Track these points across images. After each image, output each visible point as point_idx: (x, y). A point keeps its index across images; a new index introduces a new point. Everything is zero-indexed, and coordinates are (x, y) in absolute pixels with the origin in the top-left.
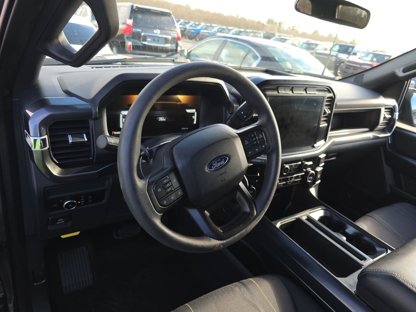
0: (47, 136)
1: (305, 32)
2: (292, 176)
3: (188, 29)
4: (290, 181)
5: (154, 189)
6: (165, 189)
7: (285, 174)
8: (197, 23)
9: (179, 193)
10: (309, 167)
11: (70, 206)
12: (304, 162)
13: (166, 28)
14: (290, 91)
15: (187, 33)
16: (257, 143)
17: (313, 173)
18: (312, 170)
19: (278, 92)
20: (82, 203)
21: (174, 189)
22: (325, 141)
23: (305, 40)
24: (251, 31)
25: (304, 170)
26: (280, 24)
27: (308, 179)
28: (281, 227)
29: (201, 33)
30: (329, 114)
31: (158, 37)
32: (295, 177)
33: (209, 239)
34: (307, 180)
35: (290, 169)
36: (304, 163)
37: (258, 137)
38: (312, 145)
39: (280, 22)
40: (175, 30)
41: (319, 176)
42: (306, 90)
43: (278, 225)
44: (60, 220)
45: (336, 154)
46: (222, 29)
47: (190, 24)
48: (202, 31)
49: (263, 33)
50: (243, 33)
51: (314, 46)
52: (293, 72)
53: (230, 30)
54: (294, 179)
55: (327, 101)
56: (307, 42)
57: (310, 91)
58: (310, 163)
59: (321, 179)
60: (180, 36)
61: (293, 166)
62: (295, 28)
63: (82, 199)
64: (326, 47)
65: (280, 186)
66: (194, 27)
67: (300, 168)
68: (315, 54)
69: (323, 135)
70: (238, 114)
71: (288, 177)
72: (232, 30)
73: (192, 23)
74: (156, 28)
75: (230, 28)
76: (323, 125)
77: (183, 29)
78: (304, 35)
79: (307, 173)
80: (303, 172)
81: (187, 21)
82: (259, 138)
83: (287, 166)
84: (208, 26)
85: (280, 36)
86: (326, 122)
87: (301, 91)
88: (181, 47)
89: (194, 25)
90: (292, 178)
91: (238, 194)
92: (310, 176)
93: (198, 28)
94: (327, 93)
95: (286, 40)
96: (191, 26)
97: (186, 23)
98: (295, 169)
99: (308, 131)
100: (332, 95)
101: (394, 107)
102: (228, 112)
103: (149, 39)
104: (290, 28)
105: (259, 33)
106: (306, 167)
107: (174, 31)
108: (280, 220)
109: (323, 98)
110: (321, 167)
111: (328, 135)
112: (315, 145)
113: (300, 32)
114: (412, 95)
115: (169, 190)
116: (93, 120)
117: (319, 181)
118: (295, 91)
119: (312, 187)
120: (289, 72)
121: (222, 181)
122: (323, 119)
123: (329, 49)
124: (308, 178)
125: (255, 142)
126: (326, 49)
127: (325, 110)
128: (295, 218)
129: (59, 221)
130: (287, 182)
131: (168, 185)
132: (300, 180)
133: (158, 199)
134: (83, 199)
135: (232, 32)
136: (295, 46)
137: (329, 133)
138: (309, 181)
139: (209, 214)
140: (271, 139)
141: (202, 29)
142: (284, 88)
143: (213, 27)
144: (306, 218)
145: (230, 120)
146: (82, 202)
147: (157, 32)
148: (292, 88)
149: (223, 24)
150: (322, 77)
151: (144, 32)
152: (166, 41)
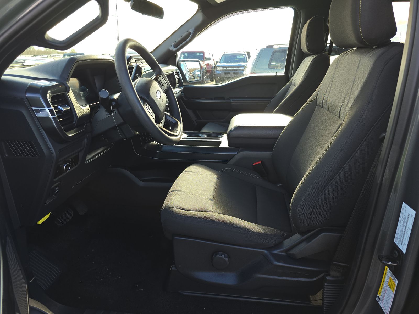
11: (67, 168)
44: (56, 189)
101: (178, 71)
114: (181, 63)
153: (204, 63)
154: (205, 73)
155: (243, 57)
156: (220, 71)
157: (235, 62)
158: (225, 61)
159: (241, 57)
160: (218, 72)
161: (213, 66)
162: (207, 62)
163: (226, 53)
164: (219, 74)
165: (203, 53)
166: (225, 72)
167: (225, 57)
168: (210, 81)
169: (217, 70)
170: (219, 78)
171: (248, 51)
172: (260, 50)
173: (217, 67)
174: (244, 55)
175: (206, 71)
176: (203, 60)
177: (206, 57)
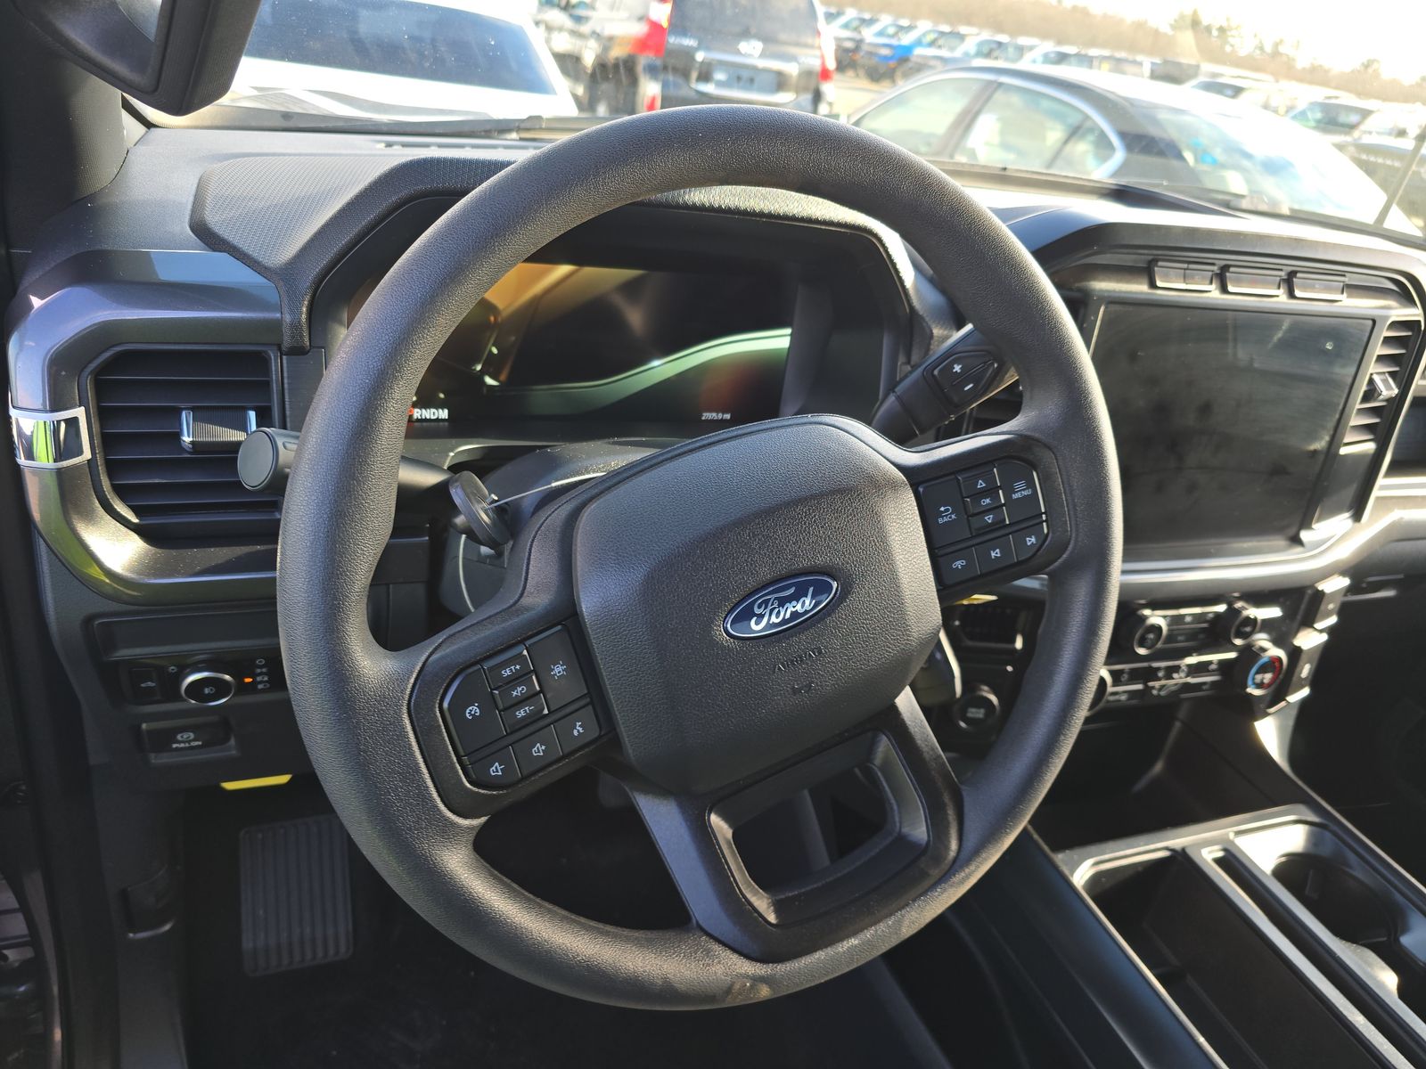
0: (83, 408)
1: (1321, 66)
2: (1176, 663)
3: (870, 44)
4: (1163, 682)
5: (446, 705)
6: (501, 707)
7: (1142, 651)
8: (905, 22)
9: (578, 729)
10: (1260, 631)
11: (207, 691)
12: (1239, 605)
13: (783, 36)
14: (1211, 283)
15: (863, 57)
16: (1000, 524)
17: (1279, 660)
18: (1277, 642)
19: (1153, 285)
20: (261, 682)
21: (552, 709)
22: (1357, 517)
23: (1319, 94)
24: (1106, 53)
25: (1238, 642)
26: (1222, 30)
27: (1250, 682)
28: (1095, 882)
29: (913, 59)
30: (1389, 400)
31: (754, 68)
32: (1189, 666)
33: (708, 952)
34: (1246, 687)
35: (1169, 630)
36: (1238, 612)
37: (1009, 492)
38: (1292, 532)
39: (1225, 25)
40: (817, 42)
41: (1306, 670)
42: (1289, 283)
43: (1082, 874)
44: (182, 737)
45: (1401, 576)
46: (994, 46)
47: (877, 27)
48: (918, 51)
49: (1153, 64)
50: (1072, 59)
51: (1353, 118)
52: (1245, 204)
53: (1021, 50)
54: (1182, 675)
55: (1387, 341)
56: (1327, 101)
57: (1312, 288)
58: (1274, 612)
59: (1315, 681)
60: (831, 65)
61: (1188, 619)
62: (1281, 49)
63: (259, 671)
64: (1401, 126)
65: (1117, 697)
66: (892, 36)
67: (1215, 633)
68: (1352, 149)
69: (1350, 492)
70: (936, 372)
71: (1155, 665)
72: (1031, 48)
73: (886, 20)
74: (746, 34)
75: (1023, 41)
76: (1357, 446)
77: (849, 45)
78: (1315, 75)
79: (1250, 654)
80: (1234, 648)
81: (867, 16)
82: (1015, 496)
83: (1157, 618)
84: (942, 34)
85: (1215, 75)
86: (1371, 437)
87: (1265, 284)
88: (830, 104)
89: (891, 30)
90: (1177, 669)
91: (884, 746)
92: (1263, 669)
93: (906, 39)
94: (1392, 303)
95: (1237, 91)
96: (881, 34)
97: (863, 21)
98: (1192, 635)
99: (1278, 470)
100: (1418, 315)
102: (902, 359)
103: (720, 76)
104: (1261, 49)
105: (1135, 62)
106: (1248, 629)
107: (812, 47)
108: (1092, 849)
109: (1370, 323)
110: (1321, 631)
111: (1376, 492)
112: (1305, 535)
113: (1302, 63)
115: (521, 714)
116: (284, 357)
117: (1305, 692)
118: (1238, 282)
119: (1268, 714)
120: (1227, 205)
121: (795, 691)
122: (1356, 420)
123: (1414, 132)
124: (1254, 679)
125: (989, 519)
126: (1402, 133)
127: (1371, 381)
128: (1167, 849)
129: (179, 737)
130: (1151, 684)
131: (518, 692)
132: (1213, 683)
133: (462, 752)
134: (264, 670)
135: (1028, 56)
136: (1275, 111)
137: (1381, 481)
138: (1257, 692)
139: (731, 826)
140: (1075, 506)
141: (918, 43)
142: (1185, 266)
143: (962, 37)
144: (1221, 854)
145: (898, 398)
146: (259, 679)
147: (751, 51)
148: (1225, 268)
149: (999, 28)
150: (1376, 231)
151: (708, 49)
152: (780, 82)
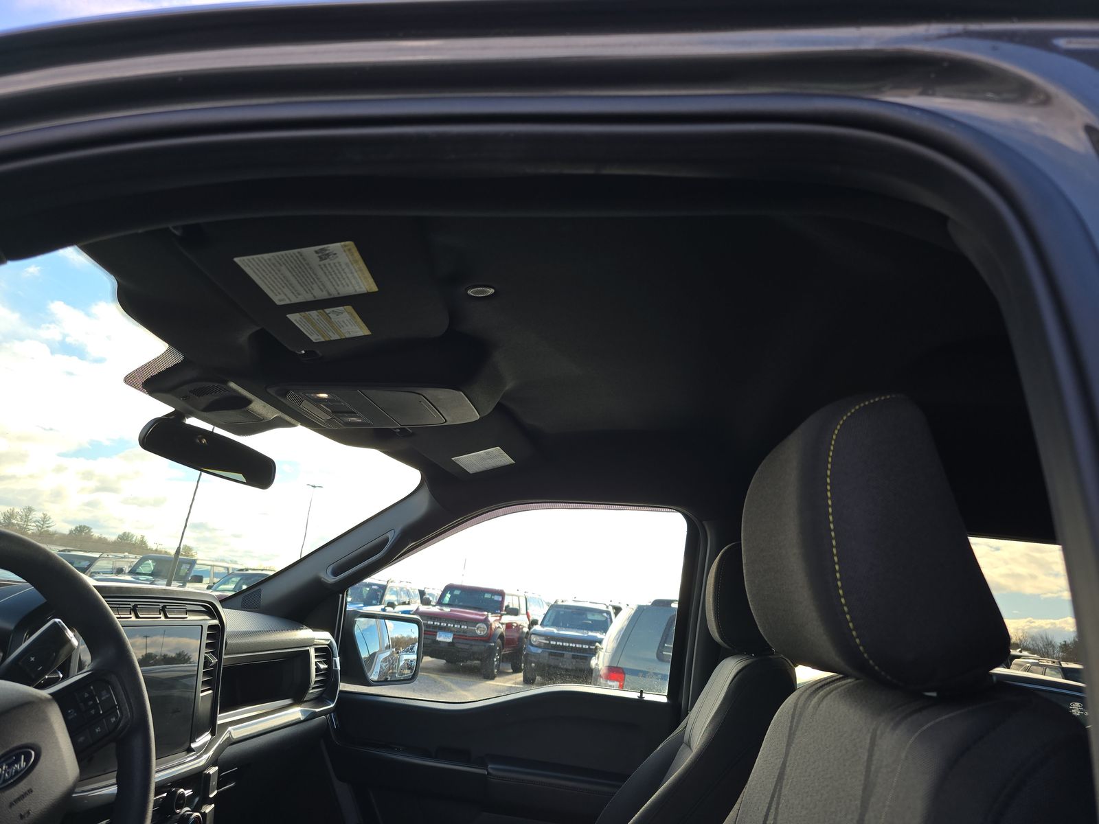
10: (186, 804)
12: (174, 790)
14: (130, 613)
16: (98, 713)
17: (198, 818)
18: (195, 810)
22: (213, 733)
25: (178, 811)
30: (215, 666)
37: (100, 697)
38: (186, 746)
42: (163, 611)
45: (236, 769)
55: (209, 636)
57: (173, 613)
76: (206, 692)
80: (176, 817)
82: (103, 699)
86: (210, 687)
87: (154, 612)
94: (207, 617)
100: (217, 623)
101: (330, 645)
106: (181, 803)
109: (200, 627)
111: (218, 722)
112: (193, 746)
114: (355, 622)
118: (142, 612)
121: (22, 817)
122: (203, 678)
125: (93, 712)
127: (206, 658)
140: (129, 701)
142: (118, 606)
148: (135, 606)
153: (500, 619)
154: (500, 648)
155: (604, 619)
156: (538, 646)
157: (581, 629)
158: (555, 624)
159: (597, 617)
160: (533, 649)
161: (523, 632)
162: (507, 619)
163: (560, 603)
164: (535, 655)
165: (501, 594)
166: (552, 651)
167: (558, 612)
168: (512, 671)
169: (532, 645)
170: (533, 665)
171: (617, 604)
172: (635, 607)
173: (532, 636)
174: (605, 614)
175: (503, 643)
176: (497, 613)
177: (507, 607)
